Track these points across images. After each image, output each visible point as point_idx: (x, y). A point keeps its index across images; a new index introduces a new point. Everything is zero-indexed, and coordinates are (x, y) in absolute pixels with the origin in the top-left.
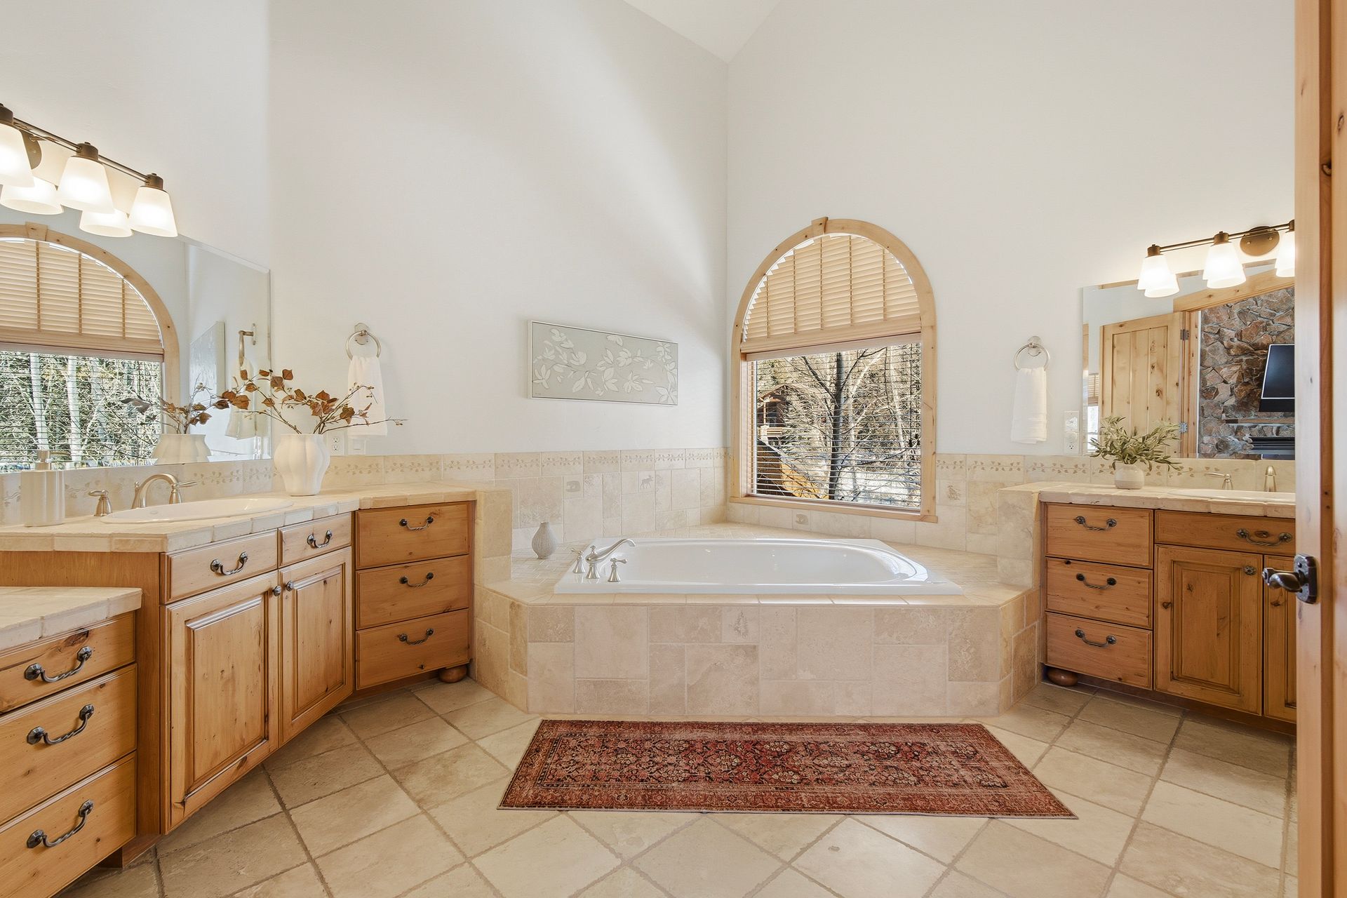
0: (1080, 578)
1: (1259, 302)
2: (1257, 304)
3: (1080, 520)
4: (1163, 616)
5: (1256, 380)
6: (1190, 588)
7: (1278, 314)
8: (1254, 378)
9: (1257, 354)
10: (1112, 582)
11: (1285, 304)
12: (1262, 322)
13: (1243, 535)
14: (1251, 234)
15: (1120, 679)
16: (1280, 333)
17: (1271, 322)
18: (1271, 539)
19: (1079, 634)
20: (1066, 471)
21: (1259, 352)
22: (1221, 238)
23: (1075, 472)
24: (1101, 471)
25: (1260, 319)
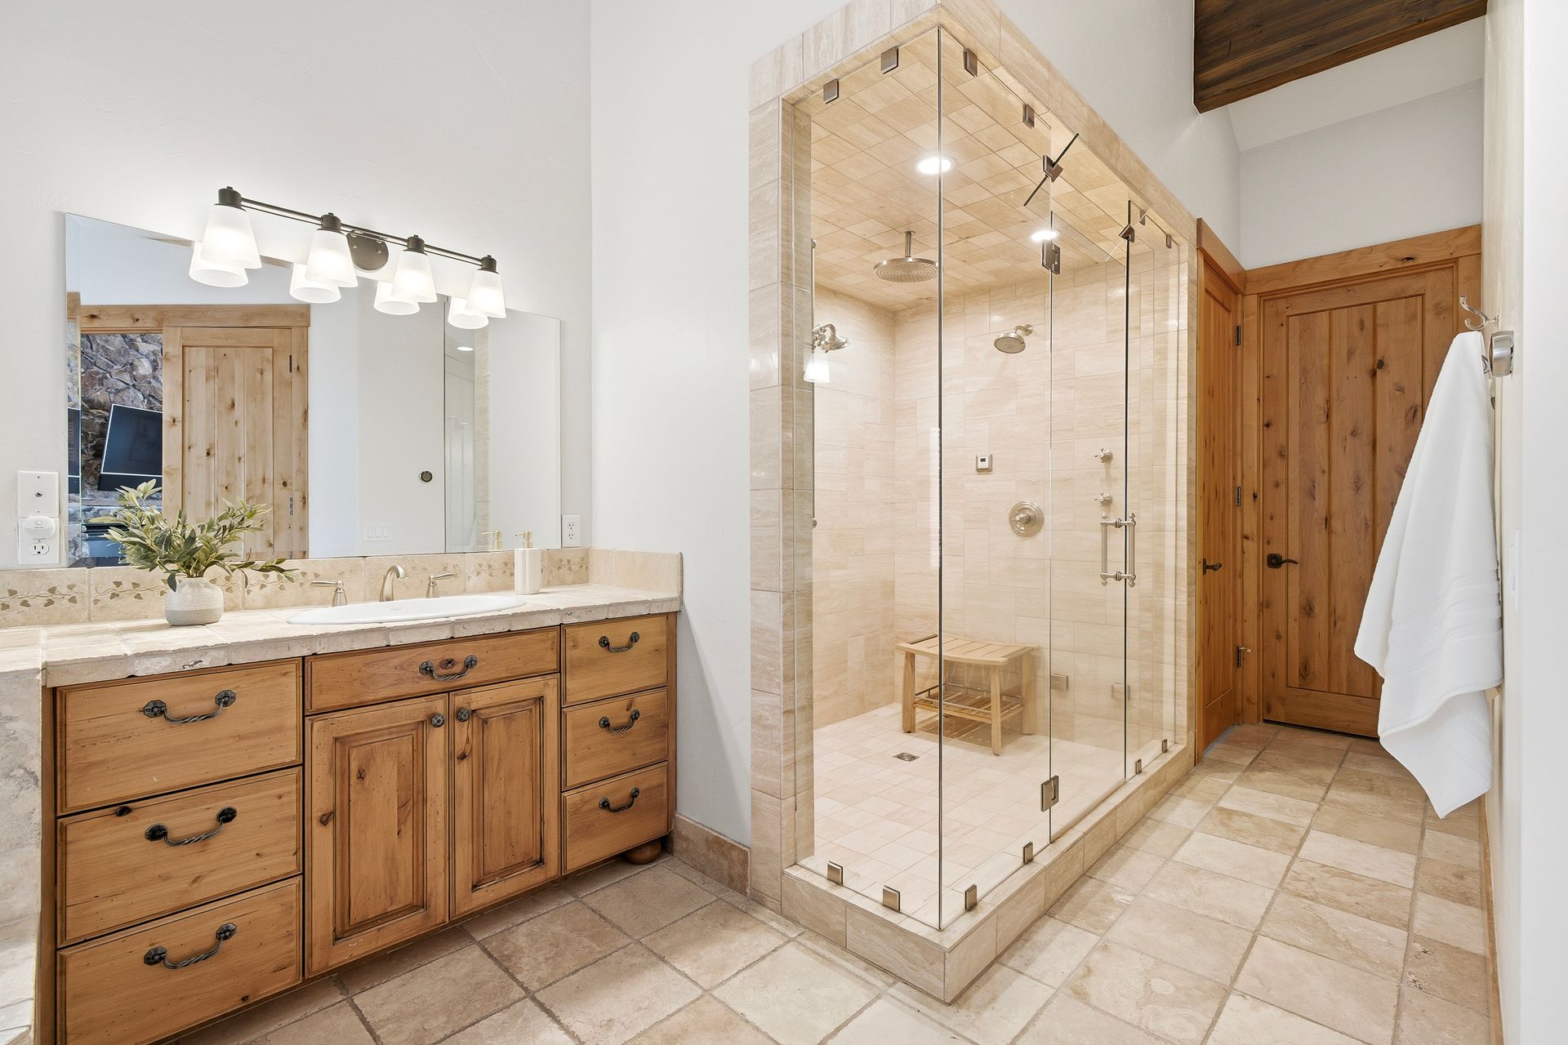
0: (157, 834)
1: (94, 346)
2: (91, 347)
3: (157, 710)
4: (322, 840)
5: (93, 448)
6: (361, 777)
7: (115, 367)
8: (89, 445)
9: (93, 414)
10: (227, 816)
11: (123, 356)
12: (98, 373)
13: (427, 670)
14: (364, 234)
15: (244, 999)
16: (118, 391)
17: (108, 375)
18: (458, 668)
19: (154, 958)
20: (25, 604)
21: (94, 411)
22: (331, 223)
23: (50, 603)
24: (114, 596)
25: (95, 369)
